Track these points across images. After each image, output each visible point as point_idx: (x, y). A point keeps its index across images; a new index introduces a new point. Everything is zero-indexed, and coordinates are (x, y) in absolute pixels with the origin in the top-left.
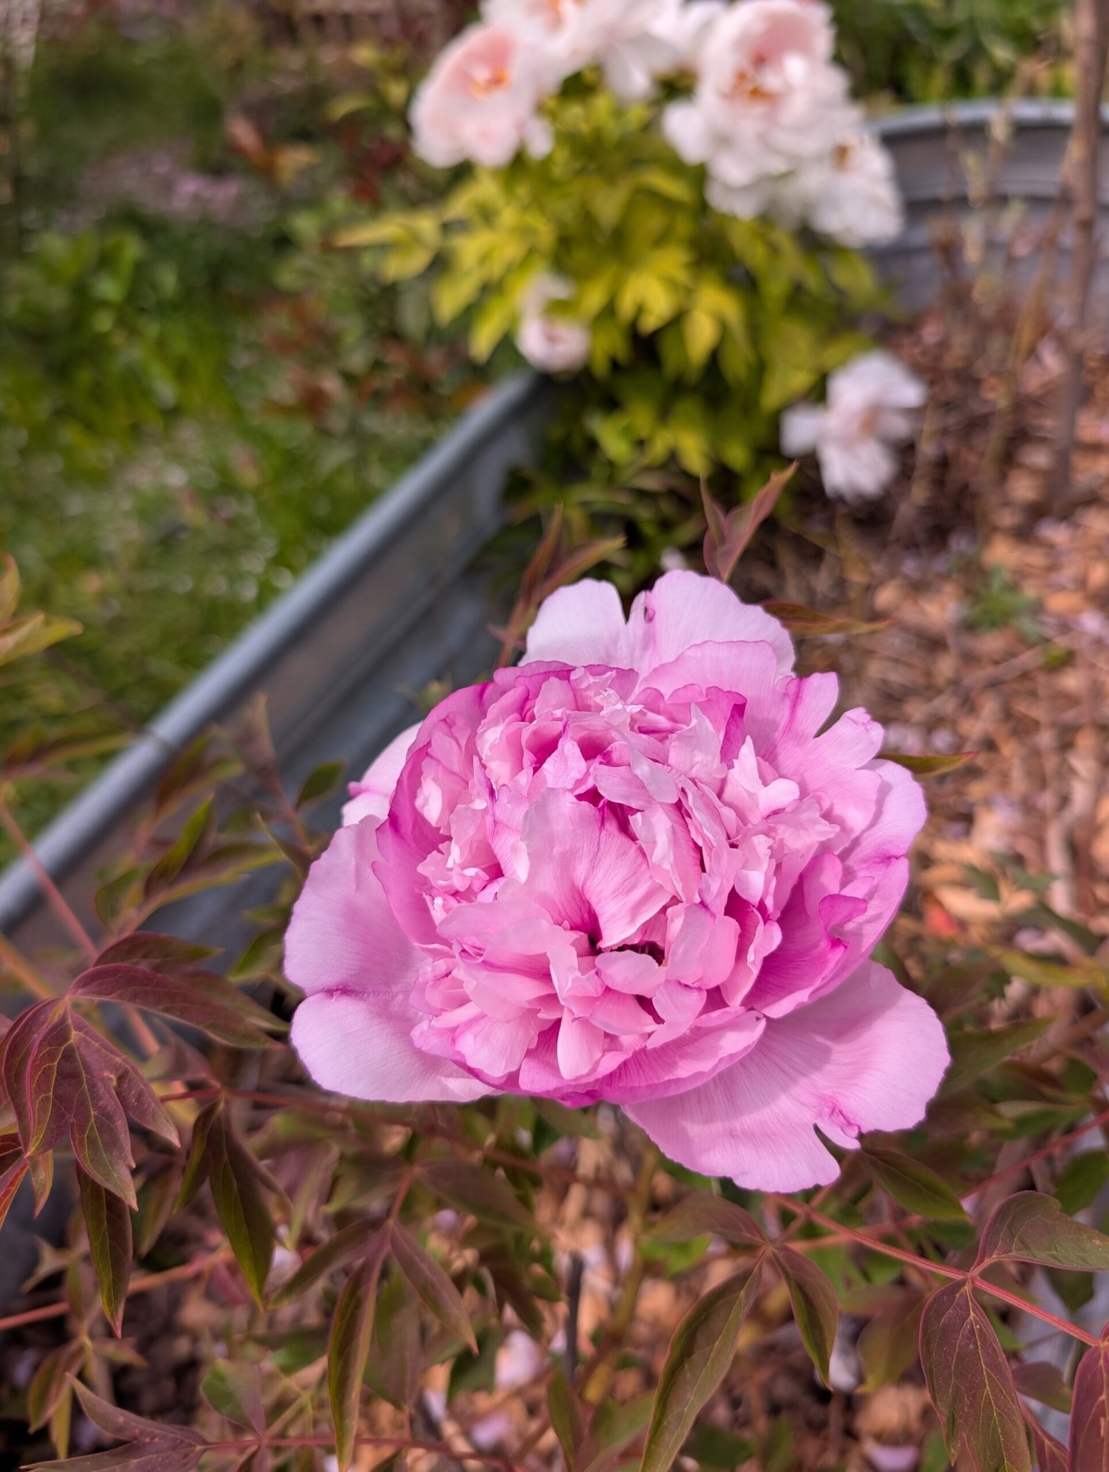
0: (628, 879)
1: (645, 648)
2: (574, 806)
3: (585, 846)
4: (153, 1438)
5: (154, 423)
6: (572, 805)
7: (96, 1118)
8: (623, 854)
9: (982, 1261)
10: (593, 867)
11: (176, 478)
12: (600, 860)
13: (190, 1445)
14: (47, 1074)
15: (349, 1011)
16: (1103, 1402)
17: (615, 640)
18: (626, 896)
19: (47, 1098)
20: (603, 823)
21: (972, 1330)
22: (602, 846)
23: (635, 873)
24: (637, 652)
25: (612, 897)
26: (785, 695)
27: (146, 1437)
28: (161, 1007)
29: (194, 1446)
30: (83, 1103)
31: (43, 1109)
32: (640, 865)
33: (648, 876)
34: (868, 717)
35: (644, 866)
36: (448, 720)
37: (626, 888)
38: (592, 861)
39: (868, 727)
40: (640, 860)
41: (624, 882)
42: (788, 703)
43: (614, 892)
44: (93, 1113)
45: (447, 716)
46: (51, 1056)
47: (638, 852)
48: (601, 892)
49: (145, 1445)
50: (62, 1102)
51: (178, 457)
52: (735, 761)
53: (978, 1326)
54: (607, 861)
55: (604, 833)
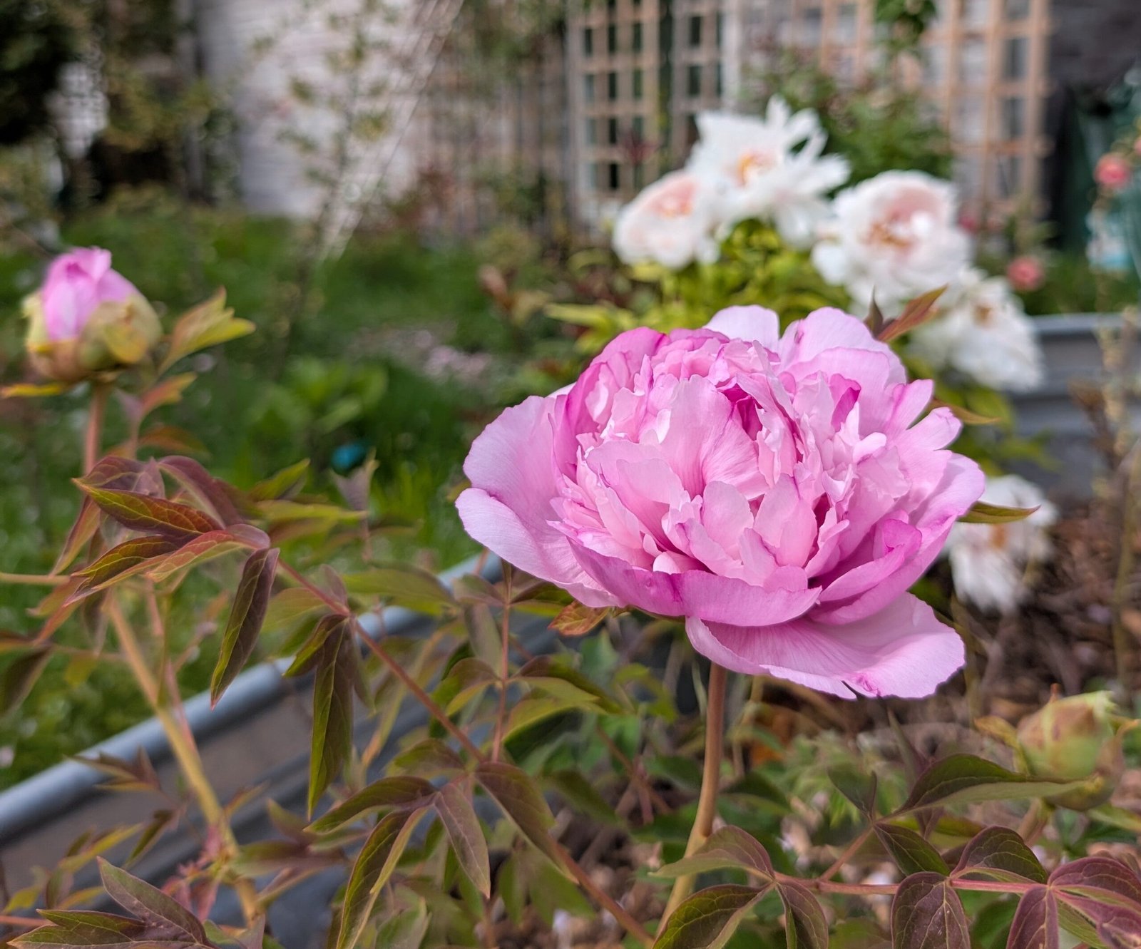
0: (738, 463)
2: (714, 393)
3: (714, 427)
4: (159, 924)
6: (712, 392)
8: (741, 443)
9: (962, 868)
10: (716, 447)
12: (722, 443)
13: (190, 940)
16: (1043, 930)
18: (735, 476)
20: (731, 415)
21: (943, 917)
22: (726, 432)
23: (746, 461)
25: (724, 473)
26: (891, 399)
27: (153, 922)
29: (194, 942)
32: (751, 457)
33: (756, 466)
34: (951, 415)
35: (755, 458)
36: (627, 356)
37: (736, 470)
38: (716, 441)
39: (949, 421)
40: (752, 453)
41: (736, 464)
42: (892, 405)
43: (727, 470)
45: (627, 353)
47: (753, 447)
48: (717, 468)
49: (151, 928)
52: (842, 424)
53: (948, 912)
54: (727, 446)
55: (730, 421)
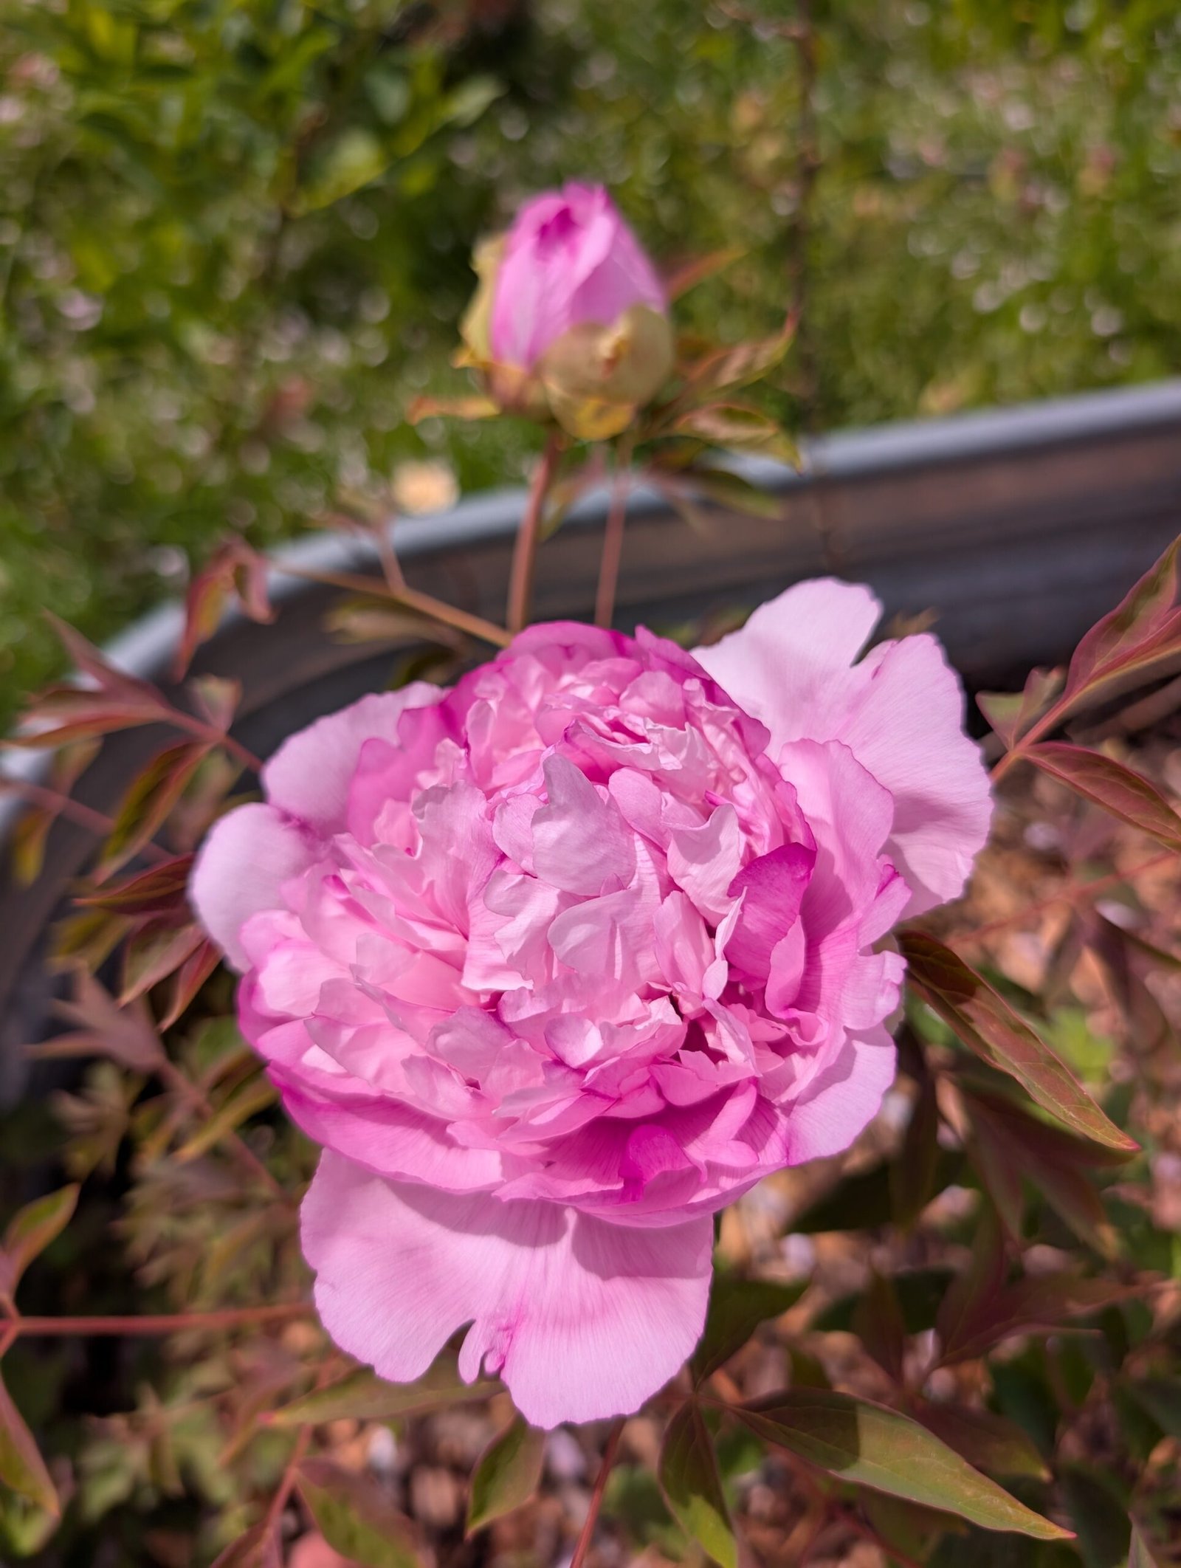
5: (1043, 40)
11: (1016, 117)
15: (285, 845)
26: (880, 878)
51: (1032, 97)
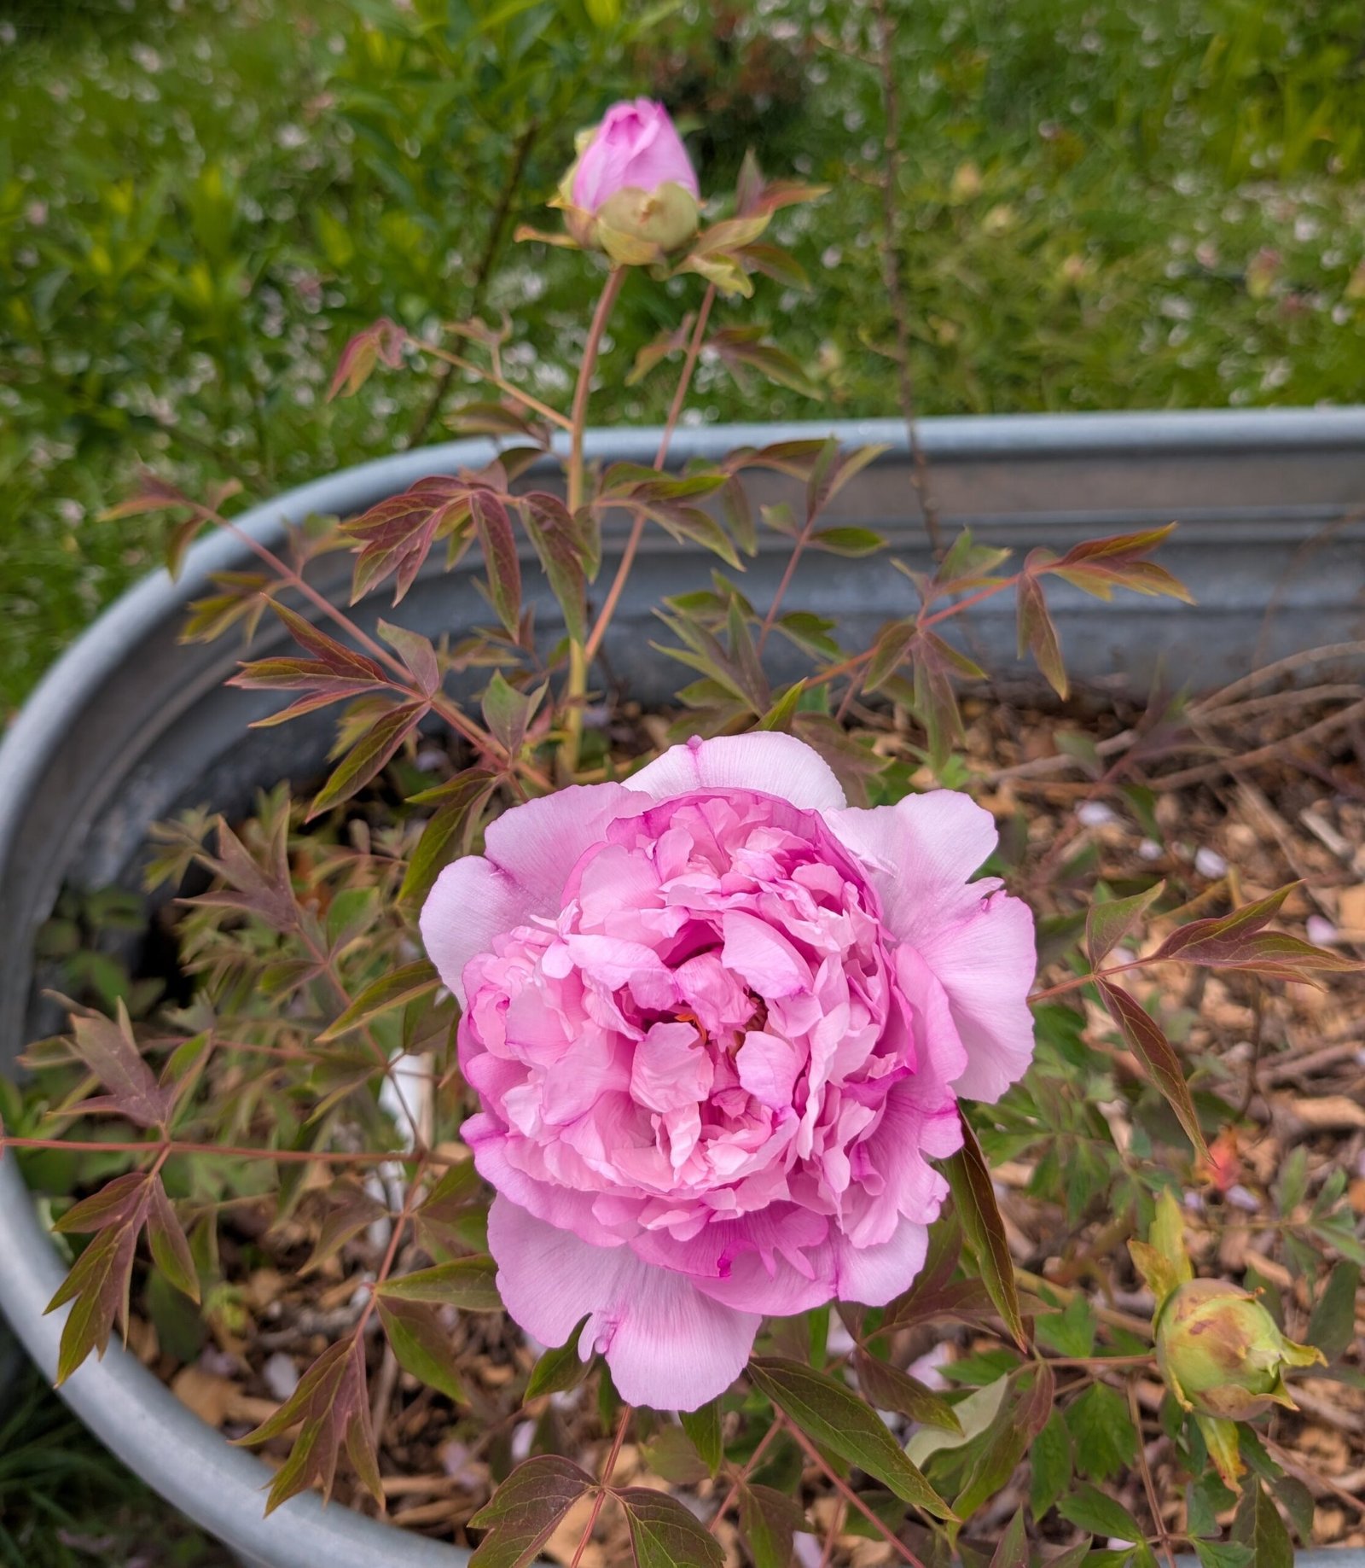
1: (959, 916)
7: (392, 552)
14: (400, 509)
17: (946, 883)
19: (384, 518)
24: (950, 911)
28: (497, 550)
30: (397, 539)
31: (375, 519)
44: (394, 548)
46: (415, 505)
50: (390, 527)
